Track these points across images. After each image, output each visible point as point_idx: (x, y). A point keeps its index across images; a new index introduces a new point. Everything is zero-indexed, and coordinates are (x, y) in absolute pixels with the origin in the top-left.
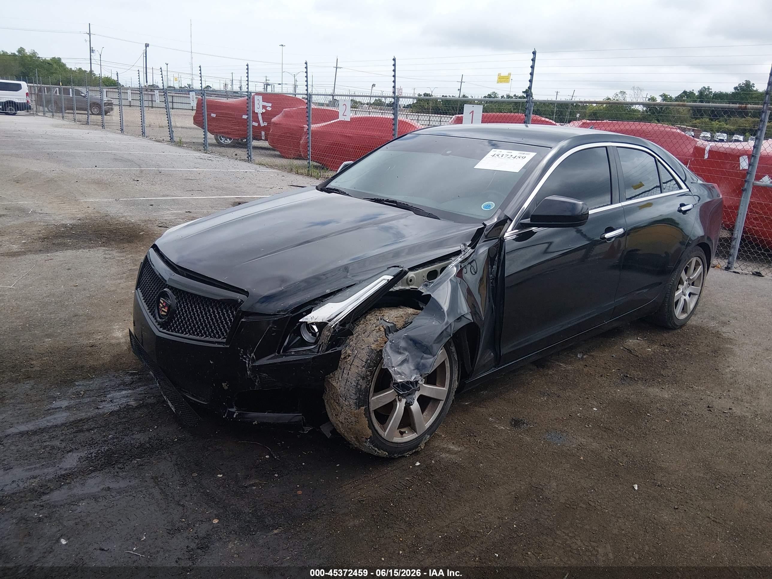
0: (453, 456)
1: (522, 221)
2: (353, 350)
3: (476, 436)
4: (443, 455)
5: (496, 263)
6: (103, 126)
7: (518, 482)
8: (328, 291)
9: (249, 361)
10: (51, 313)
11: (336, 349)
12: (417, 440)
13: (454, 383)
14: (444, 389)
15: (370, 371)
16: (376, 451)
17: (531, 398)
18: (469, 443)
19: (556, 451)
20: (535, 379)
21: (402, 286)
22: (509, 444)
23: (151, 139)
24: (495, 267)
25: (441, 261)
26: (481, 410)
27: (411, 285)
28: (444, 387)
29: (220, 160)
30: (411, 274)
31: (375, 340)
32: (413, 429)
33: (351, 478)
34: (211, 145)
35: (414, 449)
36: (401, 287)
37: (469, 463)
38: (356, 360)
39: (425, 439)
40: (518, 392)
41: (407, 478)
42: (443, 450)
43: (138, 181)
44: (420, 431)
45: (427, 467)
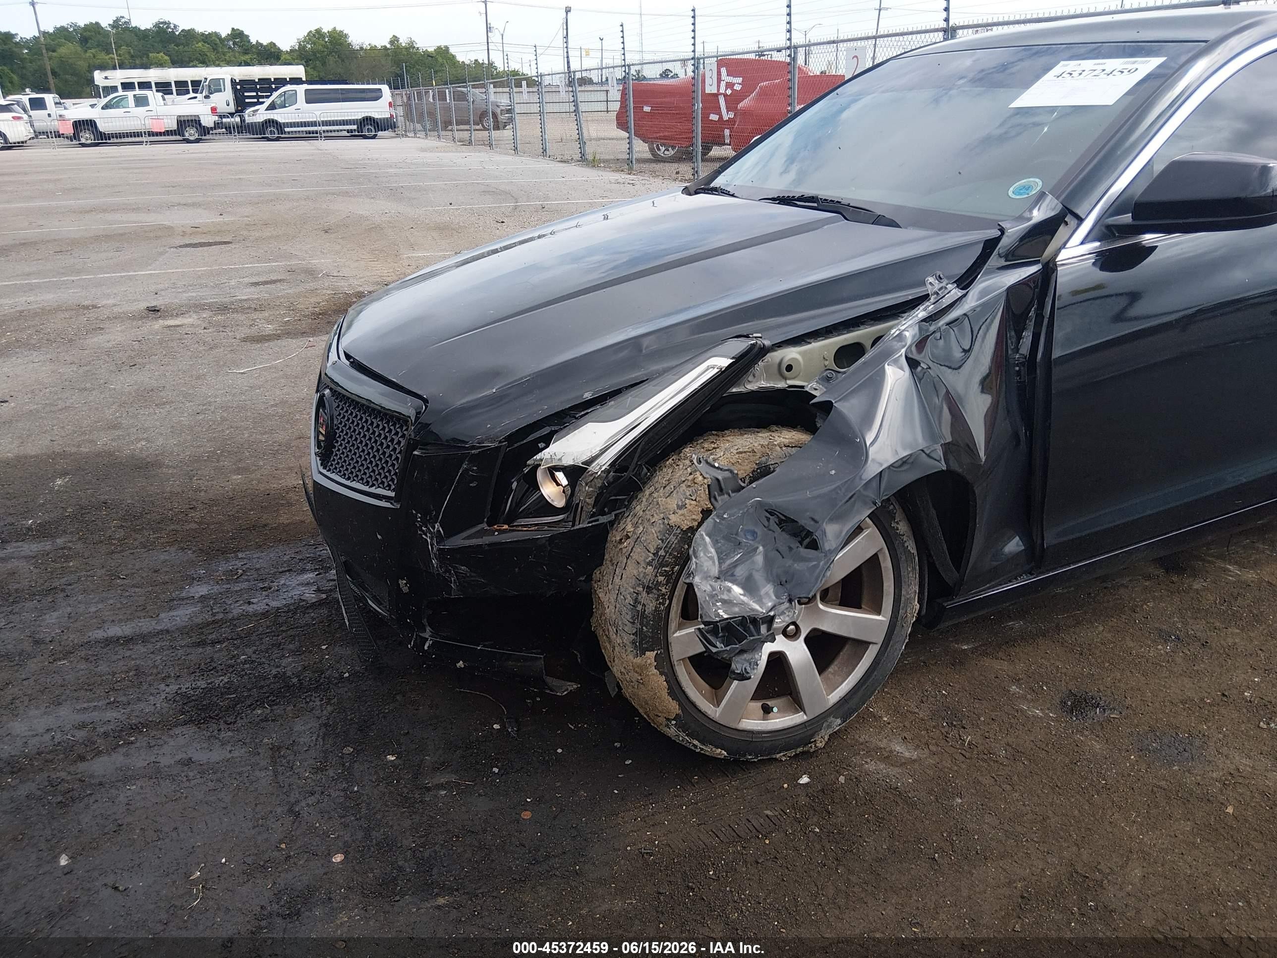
0: (894, 771)
1: (1112, 220)
2: (636, 526)
3: (964, 728)
4: (871, 766)
5: (1031, 325)
6: (490, 145)
7: (1040, 856)
8: (588, 396)
9: (432, 539)
10: (265, 433)
11: (598, 520)
12: (806, 727)
13: (906, 606)
14: (880, 618)
15: (666, 574)
16: (696, 746)
17: (1131, 644)
18: (943, 743)
19: (1163, 783)
20: (1154, 598)
21: (767, 380)
22: (1043, 754)
23: (555, 159)
24: (1027, 336)
25: (872, 320)
26: (997, 665)
27: (790, 379)
28: (879, 613)
29: (648, 183)
30: (792, 354)
31: (680, 503)
32: (797, 704)
33: (646, 796)
34: (640, 161)
35: (799, 746)
36: (764, 384)
37: (930, 792)
38: (637, 549)
39: (829, 726)
40: (1101, 628)
41: (768, 812)
42: (874, 752)
43: (503, 222)
44: (814, 710)
45: (823, 791)
